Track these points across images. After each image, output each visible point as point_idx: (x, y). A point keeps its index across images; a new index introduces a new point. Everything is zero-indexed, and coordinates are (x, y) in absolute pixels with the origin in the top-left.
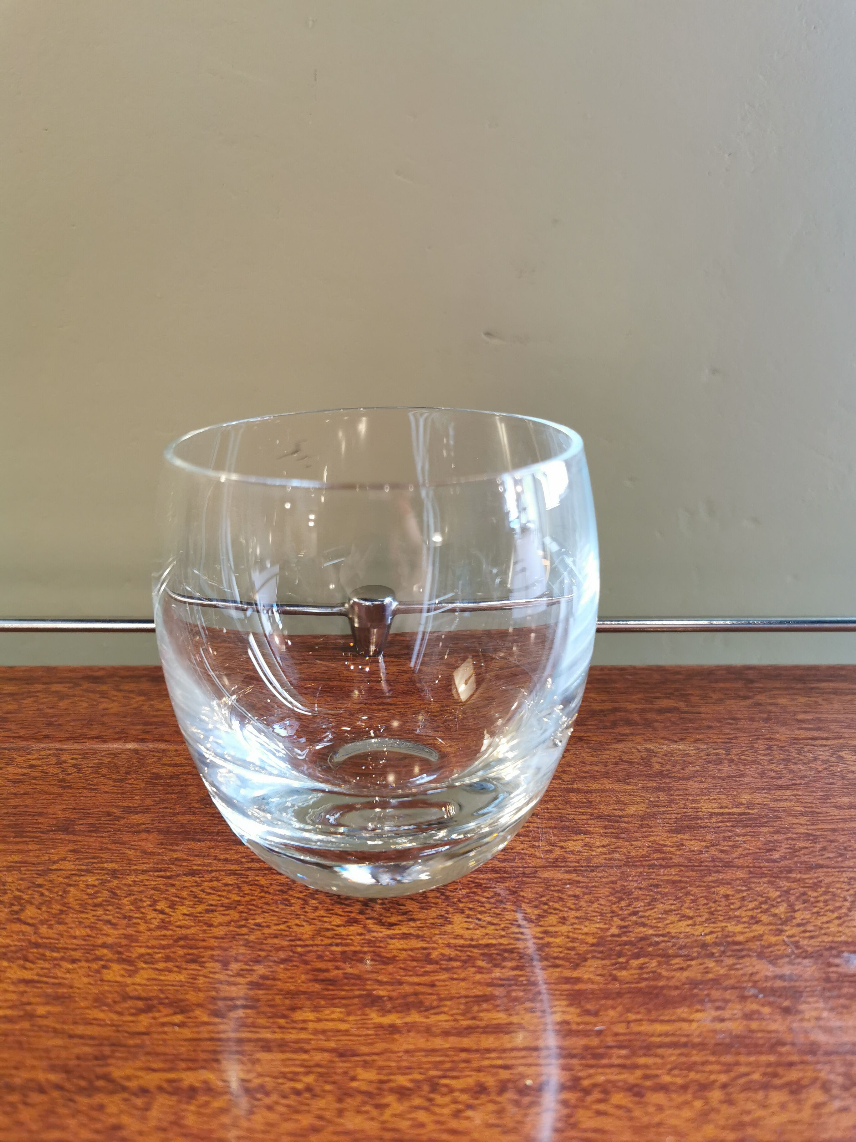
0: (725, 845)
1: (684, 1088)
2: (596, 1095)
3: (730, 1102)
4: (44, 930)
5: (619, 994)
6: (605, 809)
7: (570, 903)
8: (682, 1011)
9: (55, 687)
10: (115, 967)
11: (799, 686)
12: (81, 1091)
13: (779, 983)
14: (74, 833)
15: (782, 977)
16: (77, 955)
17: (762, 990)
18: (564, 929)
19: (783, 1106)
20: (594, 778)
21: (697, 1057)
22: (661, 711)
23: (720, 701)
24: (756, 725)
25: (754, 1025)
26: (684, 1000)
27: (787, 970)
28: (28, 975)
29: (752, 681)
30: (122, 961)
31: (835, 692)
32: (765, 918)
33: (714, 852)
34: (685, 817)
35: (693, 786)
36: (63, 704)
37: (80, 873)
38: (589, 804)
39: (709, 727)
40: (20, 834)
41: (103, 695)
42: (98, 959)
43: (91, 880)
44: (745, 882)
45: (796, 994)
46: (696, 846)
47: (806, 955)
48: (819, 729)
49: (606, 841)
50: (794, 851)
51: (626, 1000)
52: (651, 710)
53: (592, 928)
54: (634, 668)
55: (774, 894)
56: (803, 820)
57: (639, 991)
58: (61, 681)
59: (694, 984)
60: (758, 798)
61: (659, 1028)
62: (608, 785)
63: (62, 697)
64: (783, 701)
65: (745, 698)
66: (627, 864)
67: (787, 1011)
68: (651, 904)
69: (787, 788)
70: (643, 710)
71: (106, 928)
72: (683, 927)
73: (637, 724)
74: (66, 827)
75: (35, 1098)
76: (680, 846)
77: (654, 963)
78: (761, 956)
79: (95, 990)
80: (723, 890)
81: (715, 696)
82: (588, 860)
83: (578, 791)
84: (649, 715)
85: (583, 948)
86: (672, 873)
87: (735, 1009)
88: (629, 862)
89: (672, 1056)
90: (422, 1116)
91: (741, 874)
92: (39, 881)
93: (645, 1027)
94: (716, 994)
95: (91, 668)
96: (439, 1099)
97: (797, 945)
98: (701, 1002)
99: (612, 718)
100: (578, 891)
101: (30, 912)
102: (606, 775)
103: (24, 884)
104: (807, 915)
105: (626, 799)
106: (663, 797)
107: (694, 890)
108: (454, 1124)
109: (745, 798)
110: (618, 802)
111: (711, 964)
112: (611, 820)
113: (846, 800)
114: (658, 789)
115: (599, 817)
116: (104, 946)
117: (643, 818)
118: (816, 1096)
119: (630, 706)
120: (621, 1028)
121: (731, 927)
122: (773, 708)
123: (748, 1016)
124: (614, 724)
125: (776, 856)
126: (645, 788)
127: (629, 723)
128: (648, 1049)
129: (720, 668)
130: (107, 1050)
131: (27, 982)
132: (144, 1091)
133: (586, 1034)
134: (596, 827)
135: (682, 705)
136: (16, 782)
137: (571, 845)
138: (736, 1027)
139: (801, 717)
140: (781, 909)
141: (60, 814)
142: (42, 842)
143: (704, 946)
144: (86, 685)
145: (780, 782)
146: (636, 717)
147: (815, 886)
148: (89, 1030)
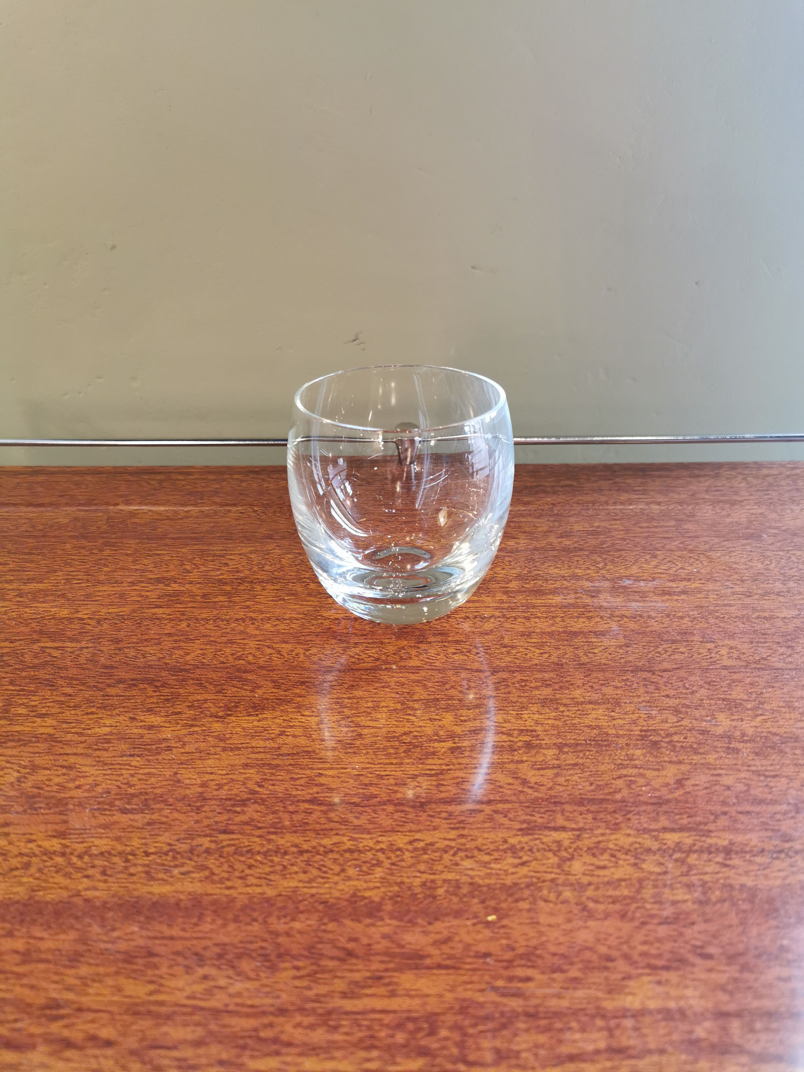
0: (582, 543)
1: (546, 618)
2: (512, 619)
3: (564, 621)
4: (276, 573)
5: (524, 592)
6: (527, 529)
7: (507, 563)
8: (550, 597)
9: (235, 476)
10: (312, 584)
11: (641, 474)
12: (312, 619)
13: (592, 588)
14: (274, 539)
15: (594, 587)
16: (295, 581)
17: (585, 591)
18: (503, 572)
19: (583, 622)
20: (523, 516)
21: (553, 609)
22: (563, 486)
23: (596, 481)
24: (611, 492)
25: (578, 601)
26: (551, 593)
27: (597, 585)
28: (275, 588)
29: (616, 471)
30: (313, 583)
31: (659, 476)
32: (593, 568)
33: (576, 545)
34: (566, 532)
35: (572, 520)
36: (244, 484)
37: (283, 554)
38: (520, 527)
39: (587, 494)
40: (249, 540)
41: (263, 480)
42: (303, 582)
43: (290, 556)
44: (587, 556)
45: (599, 592)
46: (568, 543)
47: (607, 580)
48: (644, 494)
49: (526, 541)
50: (613, 544)
51: (527, 593)
52: (558, 486)
53: (516, 571)
54: (552, 465)
55: (599, 559)
56: (622, 533)
57: (533, 591)
58: (238, 473)
59: (557, 588)
60: (603, 524)
61: (539, 601)
62: (530, 519)
63: (242, 481)
64: (629, 481)
65: (609, 480)
66: (534, 550)
67: (593, 597)
68: (543, 564)
69: (619, 520)
70: (554, 486)
71: (304, 573)
72: (556, 571)
73: (548, 492)
74: (270, 537)
75: (295, 622)
76: (560, 543)
77: (541, 582)
78: (587, 580)
79: (306, 592)
80: (576, 559)
81: (593, 479)
82: (517, 548)
83: (515, 522)
84: (556, 488)
85: (510, 578)
86: (555, 553)
87: (573, 596)
88: (536, 549)
89: (543, 609)
90: (445, 625)
91: (586, 553)
92: (266, 557)
93: (533, 601)
94: (564, 591)
95: (251, 467)
96: (450, 620)
97: (604, 577)
98: (559, 594)
99: (536, 490)
100: (511, 559)
101: (267, 568)
102: (530, 515)
103: (260, 558)
104: (612, 567)
105: (539, 525)
106: (556, 524)
107: (563, 558)
108: (457, 626)
109: (596, 524)
110: (534, 526)
111: (565, 582)
112: (531, 533)
113: (646, 525)
114: (555, 521)
115: (524, 532)
116: (305, 578)
117: (545, 532)
118: (598, 619)
119: (546, 484)
120: (524, 601)
121: (576, 571)
122: (623, 485)
123: (576, 598)
124: (537, 493)
125: (605, 546)
126: (548, 520)
127: (545, 492)
128: (534, 607)
129: (600, 465)
130: (318, 609)
131: (277, 590)
132: (337, 619)
133: (510, 603)
134: (522, 536)
135: (575, 483)
136: (237, 519)
137: (509, 543)
138: (571, 601)
139: (636, 488)
140: (601, 565)
141: (265, 532)
142: (260, 543)
143: (564, 577)
144: (252, 476)
145: (616, 517)
146: (549, 489)
147: (618, 557)
148: (308, 603)
